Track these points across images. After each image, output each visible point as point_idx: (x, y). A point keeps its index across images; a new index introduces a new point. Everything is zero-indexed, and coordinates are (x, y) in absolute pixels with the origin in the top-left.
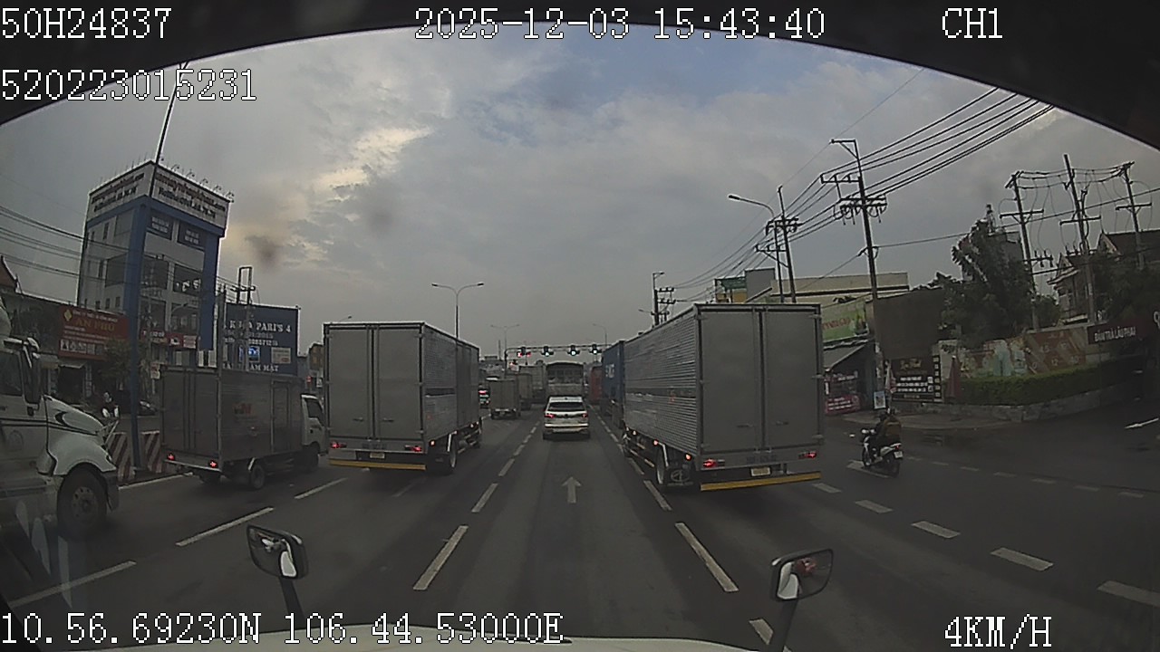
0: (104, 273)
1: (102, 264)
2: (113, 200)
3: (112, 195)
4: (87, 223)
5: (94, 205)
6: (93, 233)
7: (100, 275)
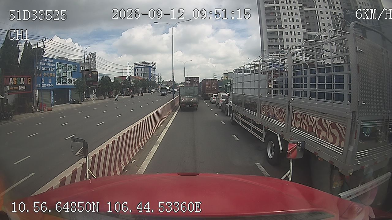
0: (143, 75)
1: (142, 74)
2: (143, 65)
3: (142, 65)
4: (135, 68)
5: (136, 65)
6: (138, 70)
7: (142, 75)
